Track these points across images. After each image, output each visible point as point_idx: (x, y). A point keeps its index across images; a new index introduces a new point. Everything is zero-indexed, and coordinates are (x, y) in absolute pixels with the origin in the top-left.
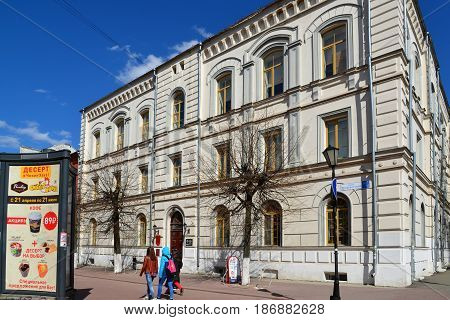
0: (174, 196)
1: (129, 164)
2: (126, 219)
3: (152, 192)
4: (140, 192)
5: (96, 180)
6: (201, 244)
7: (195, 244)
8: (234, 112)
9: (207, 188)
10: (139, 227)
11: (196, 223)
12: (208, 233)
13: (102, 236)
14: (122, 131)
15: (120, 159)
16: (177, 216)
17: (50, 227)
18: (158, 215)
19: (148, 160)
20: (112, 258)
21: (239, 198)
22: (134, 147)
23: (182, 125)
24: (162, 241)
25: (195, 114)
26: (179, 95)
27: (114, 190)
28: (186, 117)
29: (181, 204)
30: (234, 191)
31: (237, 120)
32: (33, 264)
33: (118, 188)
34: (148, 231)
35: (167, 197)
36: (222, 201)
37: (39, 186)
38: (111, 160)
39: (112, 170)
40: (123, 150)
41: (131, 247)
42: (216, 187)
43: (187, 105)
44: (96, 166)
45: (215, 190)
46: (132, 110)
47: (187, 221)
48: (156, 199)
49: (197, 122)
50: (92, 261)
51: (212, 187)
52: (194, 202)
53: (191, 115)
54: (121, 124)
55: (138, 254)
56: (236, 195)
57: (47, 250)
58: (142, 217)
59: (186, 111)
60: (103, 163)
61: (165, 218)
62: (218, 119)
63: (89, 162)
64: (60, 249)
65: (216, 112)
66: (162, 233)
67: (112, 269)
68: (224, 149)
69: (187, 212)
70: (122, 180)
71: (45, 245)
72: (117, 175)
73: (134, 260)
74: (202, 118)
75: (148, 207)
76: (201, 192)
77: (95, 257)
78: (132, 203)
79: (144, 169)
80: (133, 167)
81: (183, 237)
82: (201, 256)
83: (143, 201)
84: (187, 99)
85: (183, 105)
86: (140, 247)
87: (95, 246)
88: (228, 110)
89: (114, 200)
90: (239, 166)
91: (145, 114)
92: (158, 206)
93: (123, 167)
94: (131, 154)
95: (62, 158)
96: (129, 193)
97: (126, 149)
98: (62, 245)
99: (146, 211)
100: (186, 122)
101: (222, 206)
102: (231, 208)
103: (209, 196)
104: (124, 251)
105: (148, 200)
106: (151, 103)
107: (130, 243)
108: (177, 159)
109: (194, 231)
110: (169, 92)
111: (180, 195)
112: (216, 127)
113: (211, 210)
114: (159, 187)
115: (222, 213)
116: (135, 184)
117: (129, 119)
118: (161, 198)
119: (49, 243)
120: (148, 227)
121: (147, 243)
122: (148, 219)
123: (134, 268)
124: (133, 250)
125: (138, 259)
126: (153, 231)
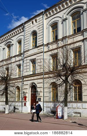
0: (32, 78)
1: (13, 64)
2: (11, 89)
3: (22, 77)
4: (17, 77)
6: (45, 100)
7: (42, 100)
8: (59, 40)
9: (47, 74)
10: (17, 93)
11: (42, 90)
12: (48, 95)
14: (10, 50)
15: (9, 62)
16: (34, 87)
18: (25, 87)
19: (21, 62)
20: (4, 107)
21: (62, 79)
22: (15, 57)
23: (36, 46)
24: (27, 99)
25: (42, 41)
26: (34, 33)
27: (6, 76)
28: (38, 43)
29: (36, 82)
30: (59, 76)
31: (61, 44)
34: (21, 95)
35: (29, 79)
36: (54, 80)
38: (5, 63)
39: (5, 67)
40: (10, 58)
41: (13, 102)
42: (51, 74)
43: (38, 38)
45: (51, 75)
46: (14, 41)
47: (38, 90)
48: (24, 79)
49: (43, 45)
51: (50, 74)
52: (41, 81)
53: (40, 42)
54: (9, 46)
55: (16, 105)
56: (60, 77)
58: (18, 88)
59: (38, 40)
60: (1, 64)
61: (28, 88)
62: (52, 43)
65: (51, 40)
66: (27, 95)
67: (4, 112)
68: (55, 57)
69: (38, 85)
70: (9, 71)
72: (7, 69)
73: (14, 108)
74: (45, 43)
75: (21, 84)
76: (45, 76)
78: (14, 82)
79: (19, 66)
80: (14, 65)
81: (36, 97)
82: (45, 106)
83: (19, 81)
84: (38, 35)
85: (36, 38)
88: (56, 39)
89: (6, 80)
90: (62, 64)
91: (20, 42)
92: (25, 83)
93: (10, 66)
94: (13, 60)
96: (12, 77)
97: (11, 58)
99: (20, 85)
100: (38, 45)
101: (54, 82)
102: (58, 84)
103: (48, 78)
104: (10, 103)
105: (21, 80)
106: (22, 37)
107: (12, 100)
108: (33, 61)
109: (41, 94)
110: (30, 32)
111: (35, 78)
112: (51, 47)
113: (49, 85)
114: (26, 74)
115: (54, 86)
116: (15, 73)
117: (13, 45)
118: (27, 79)
120: (21, 92)
121: (20, 100)
122: (21, 89)
123: (14, 111)
124: (14, 103)
125: (16, 107)
126: (23, 94)
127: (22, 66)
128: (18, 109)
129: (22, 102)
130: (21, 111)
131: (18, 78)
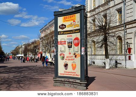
1: (111, 9)
2: (111, 39)
3: (125, 23)
5: (94, 21)
10: (118, 44)
13: (99, 49)
15: (107, 7)
17: (77, 45)
18: (129, 36)
19: (122, 5)
20: (104, 61)
24: (132, 51)
27: (104, 24)
32: (70, 63)
33: (106, 23)
34: (123, 46)
35: (134, 25)
37: (71, 25)
38: (102, 9)
39: (102, 14)
40: (107, 2)
41: (114, 55)
44: (94, 13)
48: (127, 27)
50: (94, 63)
55: (118, 58)
57: (76, 56)
58: (120, 38)
60: (97, 11)
61: (133, 37)
63: (90, 11)
64: (81, 56)
66: (132, 46)
67: (104, 67)
70: (108, 18)
71: (75, 54)
72: (105, 16)
73: (116, 62)
75: (123, 32)
77: (95, 61)
78: (114, 30)
79: (119, 11)
80: (113, 11)
83: (120, 29)
86: (119, 55)
87: (95, 55)
89: (104, 30)
93: (108, 12)
94: (112, 4)
95: (81, 10)
96: (112, 25)
97: (109, 1)
98: (82, 54)
99: (122, 34)
104: (110, 57)
105: (123, 28)
107: (113, 52)
116: (115, 20)
118: (130, 26)
119: (77, 53)
120: (123, 43)
121: (123, 53)
122: (123, 39)
123: (116, 67)
124: (115, 57)
125: (118, 61)
126: (126, 46)
127: (123, 11)
128: (121, 64)
129: (125, 55)
130: (124, 67)
131: (119, 25)
